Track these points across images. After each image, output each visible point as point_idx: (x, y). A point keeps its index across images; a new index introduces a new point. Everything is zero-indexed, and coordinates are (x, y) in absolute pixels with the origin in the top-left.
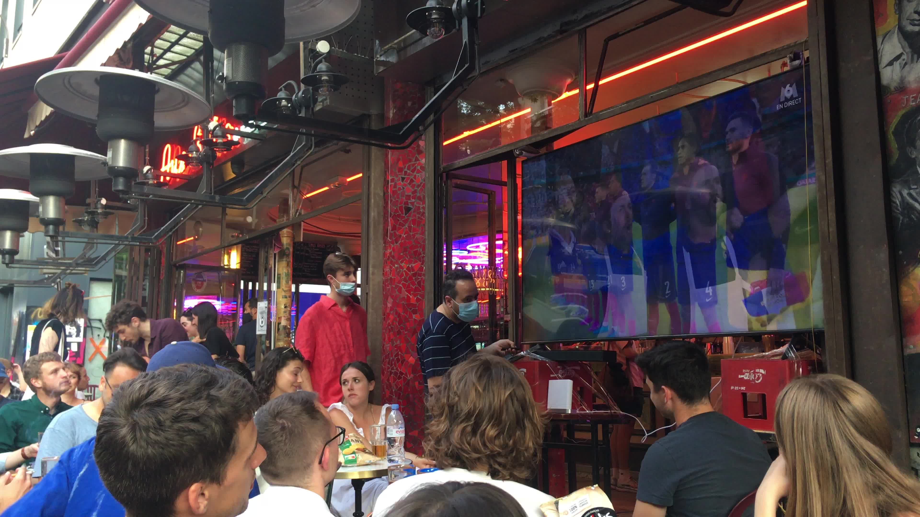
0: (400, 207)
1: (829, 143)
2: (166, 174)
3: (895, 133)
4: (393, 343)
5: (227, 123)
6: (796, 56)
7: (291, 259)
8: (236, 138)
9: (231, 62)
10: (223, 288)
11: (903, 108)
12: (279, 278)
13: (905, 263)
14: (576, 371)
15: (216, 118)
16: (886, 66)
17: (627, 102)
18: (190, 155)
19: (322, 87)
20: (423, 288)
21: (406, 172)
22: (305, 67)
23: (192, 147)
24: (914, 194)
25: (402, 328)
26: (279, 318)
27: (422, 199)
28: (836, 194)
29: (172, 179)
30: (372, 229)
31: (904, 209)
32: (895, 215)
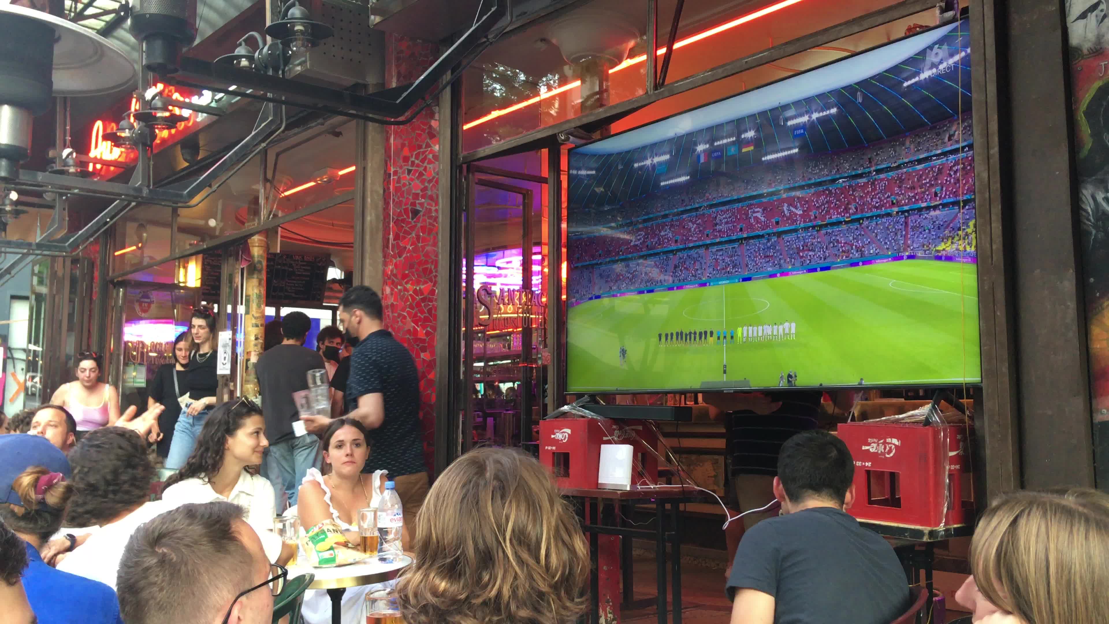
0: (404, 209)
1: (994, 126)
2: (96, 161)
3: (1087, 114)
5: (176, 92)
6: (949, 6)
7: (264, 276)
8: (186, 113)
10: (178, 312)
11: (1100, 78)
12: (247, 300)
13: (1098, 294)
14: (637, 432)
15: (159, 85)
16: (1078, 19)
17: (712, 70)
18: (121, 134)
19: (296, 40)
20: (435, 317)
21: (413, 163)
22: (272, 13)
23: (123, 123)
26: (247, 353)
27: (434, 198)
28: (1003, 198)
29: (104, 167)
30: (368, 237)
31: (1097, 220)
32: (1085, 227)
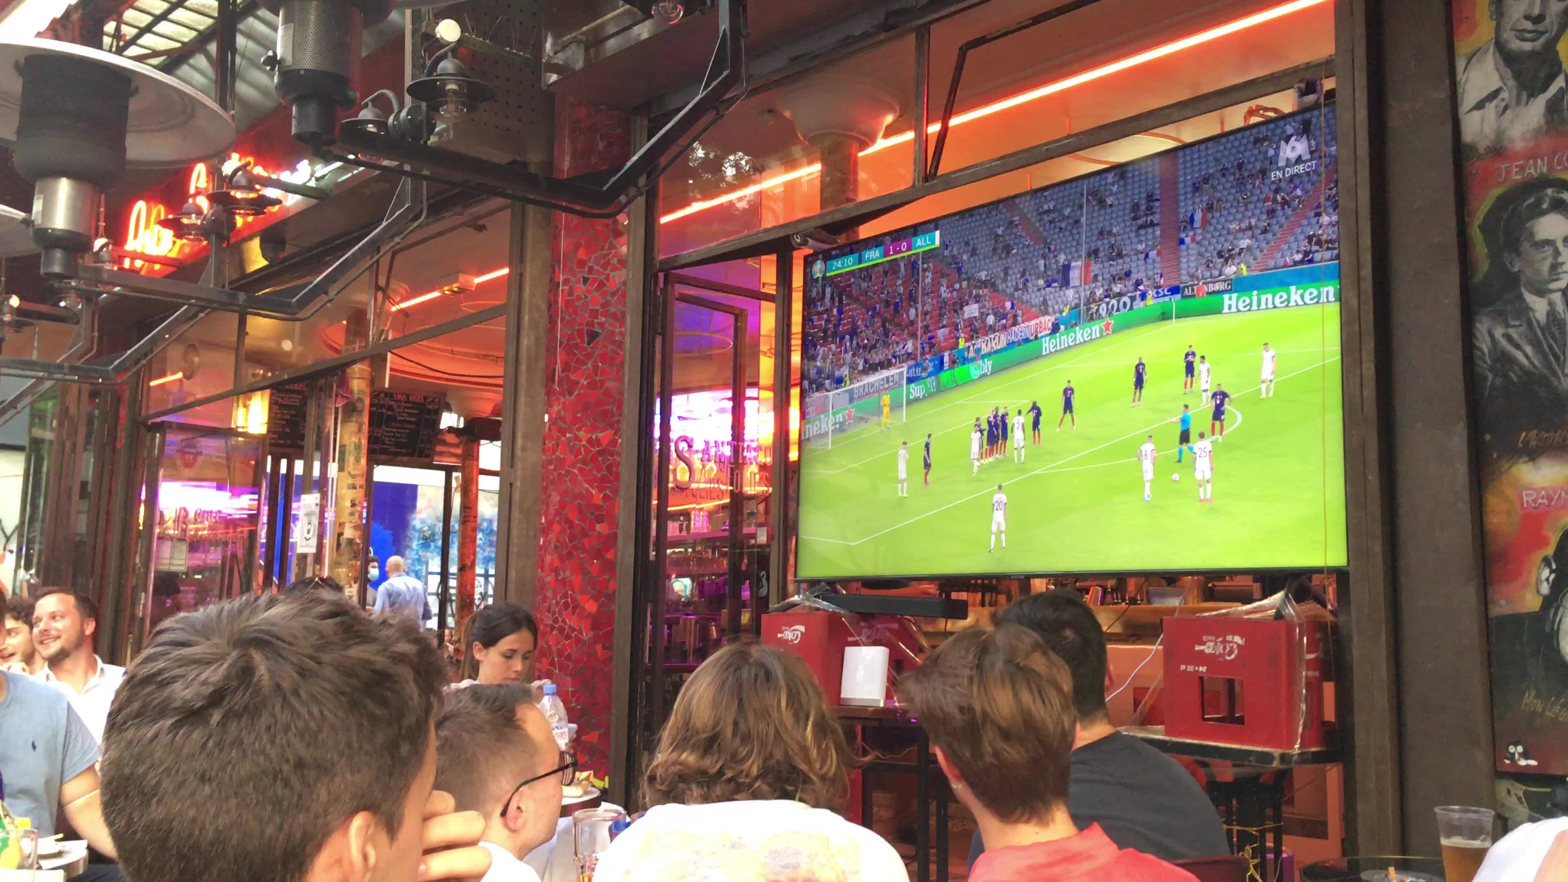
0: (578, 331)
1: (1366, 241)
2: (134, 256)
3: (1486, 228)
4: (557, 575)
5: (256, 165)
6: (1310, 88)
7: (366, 420)
8: (271, 193)
9: (291, 32)
11: (1500, 184)
12: (342, 453)
13: (1495, 456)
14: (890, 630)
15: (235, 156)
16: (1472, 110)
17: (1000, 158)
18: (185, 221)
19: (446, 102)
20: (617, 477)
21: (591, 269)
22: (414, 66)
23: (187, 206)
24: (1515, 336)
25: (575, 548)
26: (340, 524)
27: (619, 316)
28: (1376, 331)
29: (147, 264)
30: (523, 368)
31: (1495, 360)
32: (1480, 371)
